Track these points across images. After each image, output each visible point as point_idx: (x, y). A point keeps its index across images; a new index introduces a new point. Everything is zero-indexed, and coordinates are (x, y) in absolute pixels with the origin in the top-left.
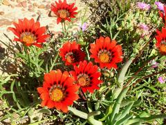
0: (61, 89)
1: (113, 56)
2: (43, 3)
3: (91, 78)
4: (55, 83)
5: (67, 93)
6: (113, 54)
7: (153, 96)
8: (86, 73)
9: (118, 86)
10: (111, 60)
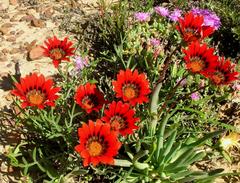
0: (98, 141)
1: (139, 89)
2: (15, 46)
3: (125, 119)
4: (90, 136)
5: (107, 143)
6: (139, 86)
7: (192, 117)
8: (118, 114)
9: (153, 119)
10: (139, 94)
